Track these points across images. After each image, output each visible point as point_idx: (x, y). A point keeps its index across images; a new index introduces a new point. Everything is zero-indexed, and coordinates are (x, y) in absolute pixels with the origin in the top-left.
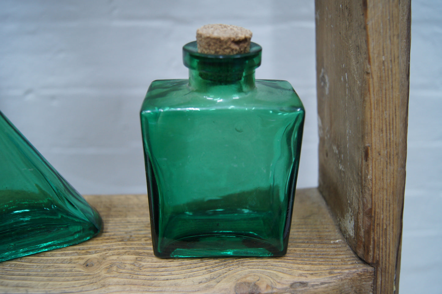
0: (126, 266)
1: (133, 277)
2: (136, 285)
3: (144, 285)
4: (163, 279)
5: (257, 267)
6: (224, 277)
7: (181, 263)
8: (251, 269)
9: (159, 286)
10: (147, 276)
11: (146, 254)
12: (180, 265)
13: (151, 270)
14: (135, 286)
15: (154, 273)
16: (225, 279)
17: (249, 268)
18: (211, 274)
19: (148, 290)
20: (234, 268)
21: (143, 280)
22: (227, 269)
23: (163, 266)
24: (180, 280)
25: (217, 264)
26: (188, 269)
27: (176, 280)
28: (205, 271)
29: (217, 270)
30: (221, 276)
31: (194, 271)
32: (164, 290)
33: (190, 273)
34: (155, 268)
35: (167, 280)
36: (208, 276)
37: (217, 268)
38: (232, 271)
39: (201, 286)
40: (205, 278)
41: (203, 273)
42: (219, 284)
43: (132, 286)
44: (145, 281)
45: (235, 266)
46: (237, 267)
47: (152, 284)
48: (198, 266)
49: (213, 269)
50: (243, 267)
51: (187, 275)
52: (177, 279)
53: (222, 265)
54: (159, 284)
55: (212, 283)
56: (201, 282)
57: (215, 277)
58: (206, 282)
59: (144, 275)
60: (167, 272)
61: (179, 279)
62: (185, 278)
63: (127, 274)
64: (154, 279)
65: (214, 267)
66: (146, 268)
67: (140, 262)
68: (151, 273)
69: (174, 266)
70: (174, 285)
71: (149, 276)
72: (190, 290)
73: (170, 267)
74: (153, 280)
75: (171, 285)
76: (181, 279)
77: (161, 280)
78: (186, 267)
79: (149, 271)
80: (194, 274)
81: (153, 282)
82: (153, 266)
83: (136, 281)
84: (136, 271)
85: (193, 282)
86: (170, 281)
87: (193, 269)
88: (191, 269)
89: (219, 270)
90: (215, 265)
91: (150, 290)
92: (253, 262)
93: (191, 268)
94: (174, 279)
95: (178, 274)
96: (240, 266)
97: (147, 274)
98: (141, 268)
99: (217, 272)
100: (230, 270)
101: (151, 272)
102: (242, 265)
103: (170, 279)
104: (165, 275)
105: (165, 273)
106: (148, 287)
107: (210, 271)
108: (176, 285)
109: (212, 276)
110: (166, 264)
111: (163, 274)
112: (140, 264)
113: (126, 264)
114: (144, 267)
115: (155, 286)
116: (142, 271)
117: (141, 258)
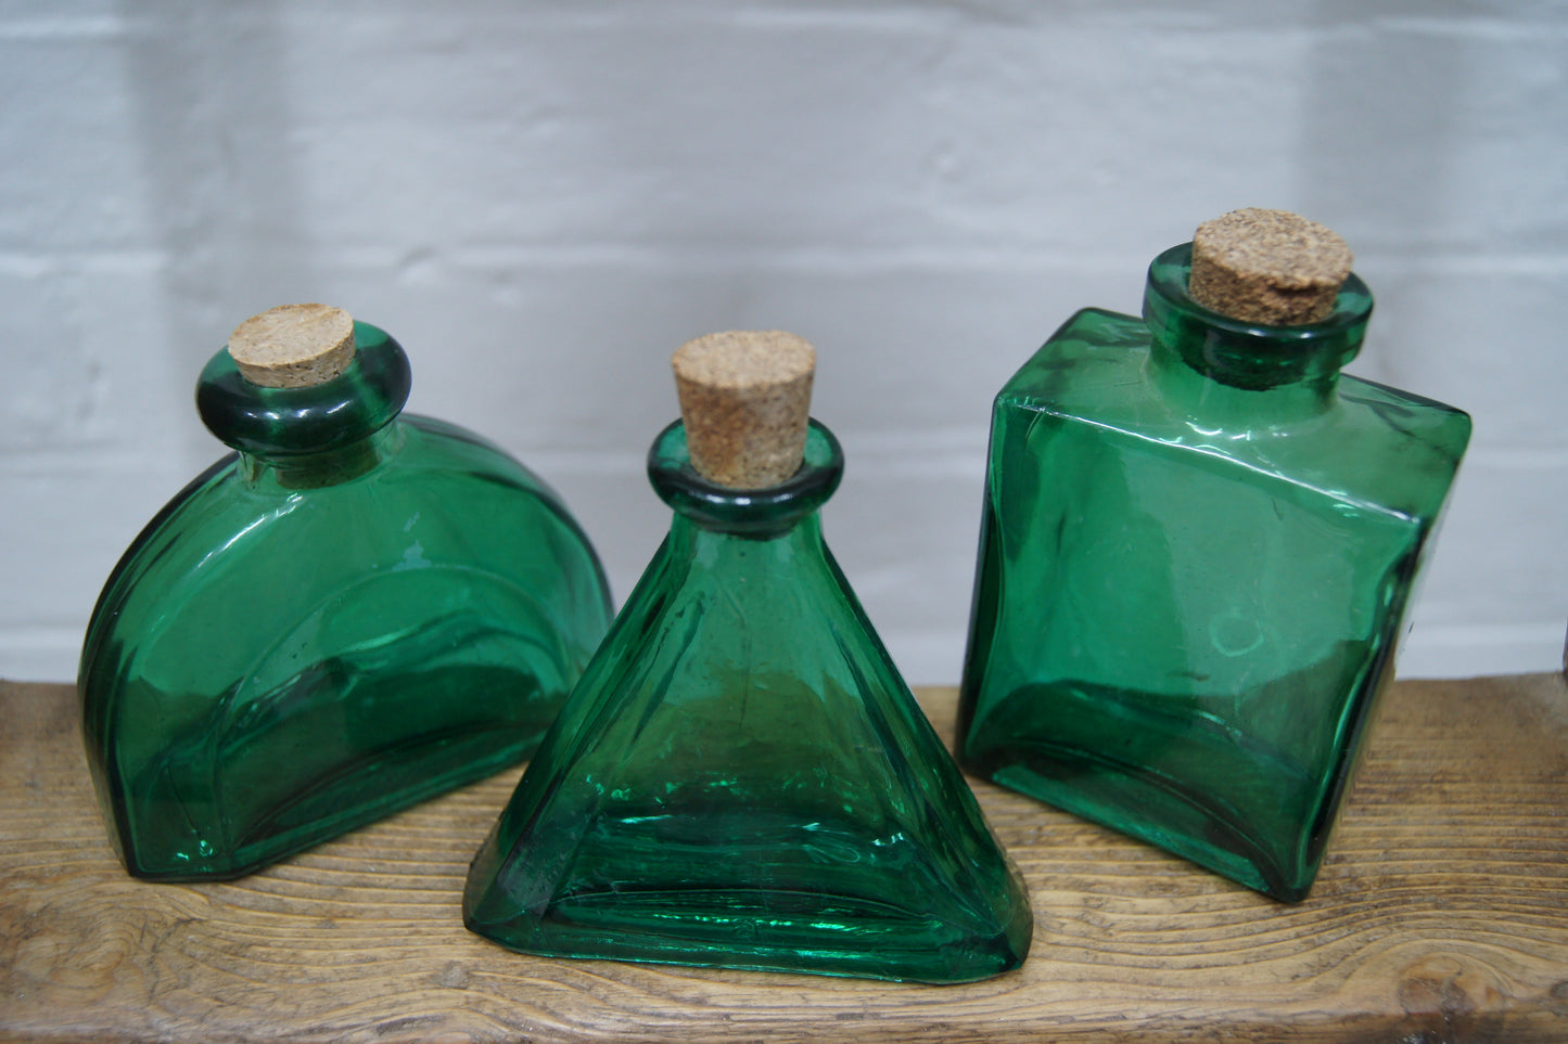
0: (1064, 924)
1: (1096, 957)
2: (1114, 981)
3: (1136, 982)
4: (1185, 965)
5: (1444, 932)
6: (1361, 962)
7: (1220, 916)
8: (1427, 938)
9: (1181, 986)
10: (1134, 954)
11: (1108, 889)
12: (1219, 921)
13: (1142, 937)
14: (1112, 985)
15: (1152, 946)
16: (1362, 970)
17: (1422, 936)
18: (1319, 950)
19: (1153, 997)
20: (1377, 934)
21: (1127, 966)
22: (1359, 936)
23: (1171, 924)
24: (1235, 968)
25: (1326, 923)
26: (1245, 935)
27: (1224, 968)
28: (1298, 941)
29: (1332, 941)
30: (1349, 959)
31: (1266, 941)
32: (1197, 997)
33: (1257, 949)
34: (1147, 930)
35: (1198, 967)
36: (1309, 957)
37: (1327, 933)
38: (1375, 944)
39: (1299, 988)
40: (1306, 964)
41: (1295, 950)
42: (1351, 982)
43: (1106, 986)
44: (1137, 970)
45: (1380, 930)
46: (1387, 931)
47: (1160, 980)
48: (1271, 926)
49: (1319, 938)
50: (1405, 934)
51: (1250, 953)
52: (1226, 965)
53: (1340, 925)
54: (1178, 979)
55: (1329, 978)
56: (1298, 976)
57: (1333, 961)
58: (1312, 976)
59: (1127, 953)
60: (1190, 945)
61: (1231, 965)
62: (1246, 963)
63: (1077, 950)
64: (1161, 966)
65: (1319, 929)
66: (1125, 931)
67: (1100, 913)
68: (1145, 946)
69: (1203, 927)
70: (1222, 983)
71: (1141, 954)
72: (1272, 999)
73: (1192, 927)
74: (1158, 968)
75: (1213, 983)
76: (1236, 965)
77: (1180, 969)
78: (1238, 929)
79: (1136, 940)
80: (1269, 951)
81: (1159, 973)
82: (1144, 924)
83: (1110, 970)
84: (1099, 940)
85: (1273, 973)
86: (1206, 970)
87: (1260, 936)
88: (1254, 937)
89: (1337, 939)
90: (1319, 924)
91: (1159, 997)
92: (1428, 917)
93: (1253, 934)
94: (1216, 966)
95: (1224, 951)
96: (1396, 930)
97: (1134, 950)
98: (1111, 931)
99: (1333, 945)
100: (1369, 942)
101: (1141, 943)
102: (1399, 927)
103: (1207, 967)
104: (1186, 951)
105: (1184, 945)
106: (1151, 988)
107: (1312, 941)
108: (1227, 982)
109: (1322, 957)
110: (1176, 919)
111: (1180, 951)
112: (1103, 920)
113: (1059, 917)
114: (1117, 927)
115: (1169, 986)
116: (1117, 941)
117: (1100, 899)
